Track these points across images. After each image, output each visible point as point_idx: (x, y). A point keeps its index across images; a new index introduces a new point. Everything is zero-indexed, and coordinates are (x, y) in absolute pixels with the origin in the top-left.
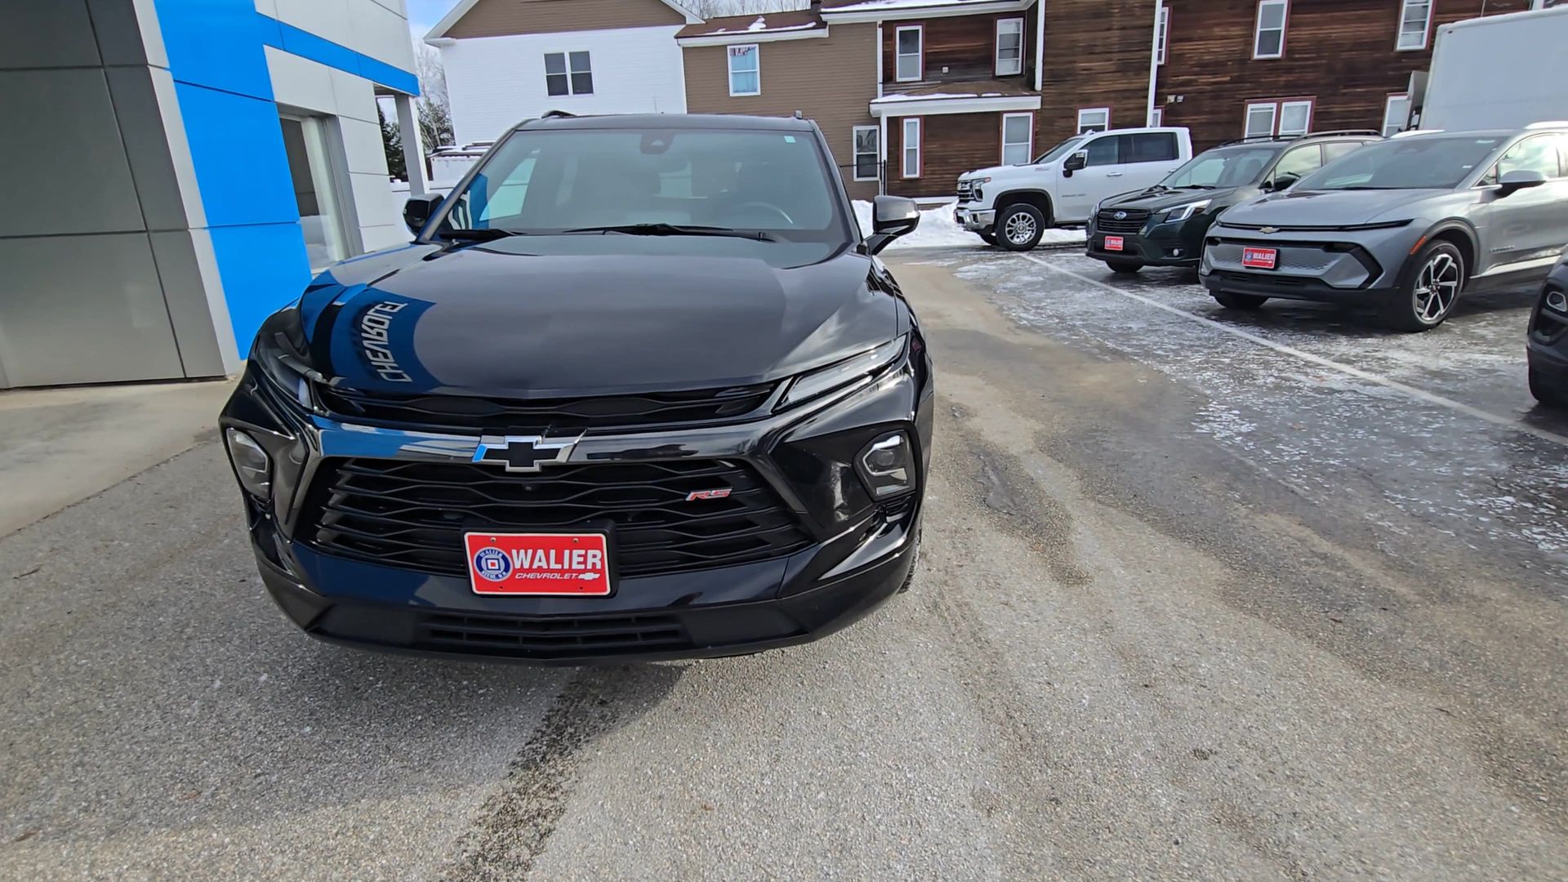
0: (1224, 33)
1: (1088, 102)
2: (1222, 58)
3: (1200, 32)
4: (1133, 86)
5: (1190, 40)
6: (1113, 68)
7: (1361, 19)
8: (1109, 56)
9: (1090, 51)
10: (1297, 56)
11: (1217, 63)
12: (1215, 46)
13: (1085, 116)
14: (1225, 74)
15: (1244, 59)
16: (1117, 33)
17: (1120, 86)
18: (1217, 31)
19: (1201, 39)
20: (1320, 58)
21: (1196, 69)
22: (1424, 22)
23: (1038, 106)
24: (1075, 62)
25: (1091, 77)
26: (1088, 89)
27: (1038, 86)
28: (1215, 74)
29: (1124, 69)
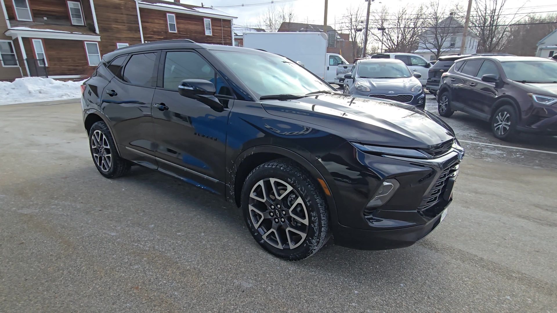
0: (158, 22)
1: (120, 40)
2: (160, 30)
3: (150, 20)
4: (135, 37)
5: (147, 22)
6: (126, 29)
7: (195, 24)
8: (124, 24)
9: (116, 21)
10: (181, 33)
11: (158, 32)
12: (157, 26)
13: (119, 45)
14: (162, 36)
15: (167, 32)
16: (125, 16)
17: (131, 35)
18: (156, 21)
19: (151, 23)
20: (187, 34)
21: (152, 33)
22: (210, 28)
23: (99, 40)
24: (111, 24)
25: (119, 31)
26: (118, 35)
27: (97, 31)
28: (158, 35)
29: (130, 29)
